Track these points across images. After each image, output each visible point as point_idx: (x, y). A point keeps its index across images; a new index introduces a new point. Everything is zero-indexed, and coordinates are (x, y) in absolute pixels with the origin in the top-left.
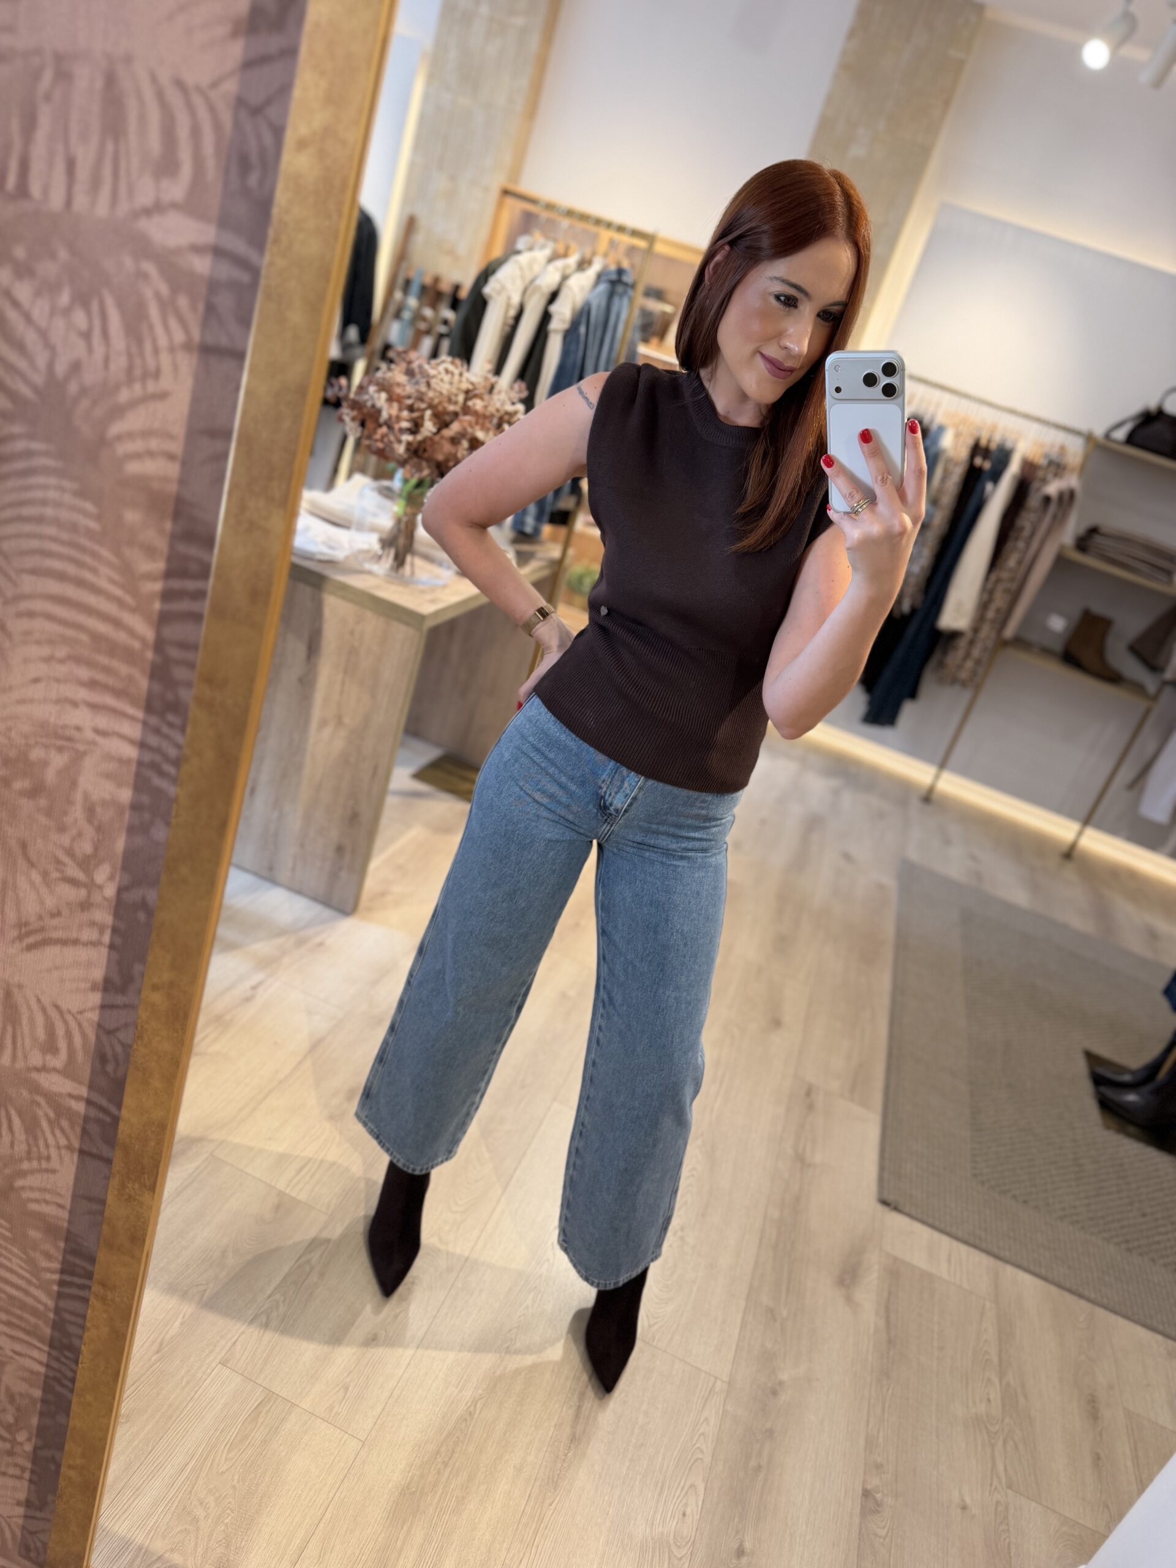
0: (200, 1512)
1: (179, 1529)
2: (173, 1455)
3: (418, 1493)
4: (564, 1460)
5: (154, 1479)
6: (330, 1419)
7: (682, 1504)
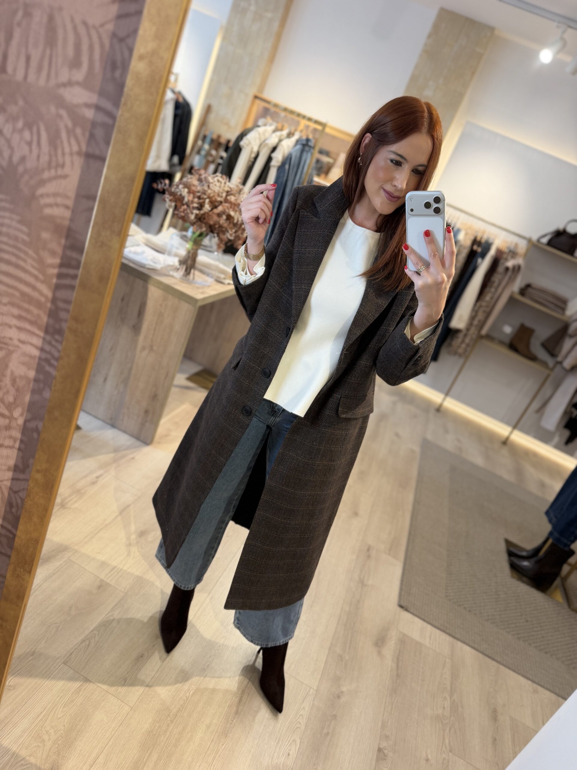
0: (46, 737)
1: (34, 746)
2: (35, 708)
3: (157, 735)
4: (231, 723)
5: (24, 719)
6: (116, 695)
7: (287, 750)
